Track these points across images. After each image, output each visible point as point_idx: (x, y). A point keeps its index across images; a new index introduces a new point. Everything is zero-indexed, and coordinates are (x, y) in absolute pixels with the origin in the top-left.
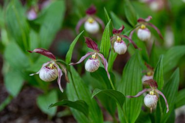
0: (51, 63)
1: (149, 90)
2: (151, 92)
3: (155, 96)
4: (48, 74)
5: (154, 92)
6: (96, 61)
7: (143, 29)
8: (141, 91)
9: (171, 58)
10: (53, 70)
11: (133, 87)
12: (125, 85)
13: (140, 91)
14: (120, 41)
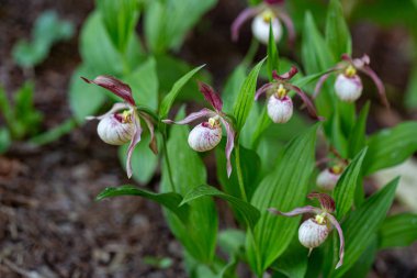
0: (127, 109)
1: (316, 210)
2: (318, 217)
3: (324, 228)
4: (113, 130)
5: (325, 218)
6: (212, 132)
7: (348, 77)
8: (302, 207)
9: (400, 144)
10: (124, 126)
11: (288, 193)
12: (274, 184)
13: (298, 206)
14: (283, 97)
